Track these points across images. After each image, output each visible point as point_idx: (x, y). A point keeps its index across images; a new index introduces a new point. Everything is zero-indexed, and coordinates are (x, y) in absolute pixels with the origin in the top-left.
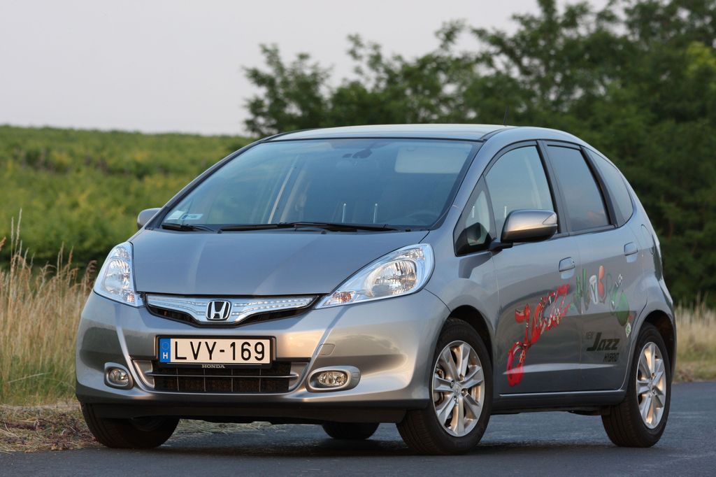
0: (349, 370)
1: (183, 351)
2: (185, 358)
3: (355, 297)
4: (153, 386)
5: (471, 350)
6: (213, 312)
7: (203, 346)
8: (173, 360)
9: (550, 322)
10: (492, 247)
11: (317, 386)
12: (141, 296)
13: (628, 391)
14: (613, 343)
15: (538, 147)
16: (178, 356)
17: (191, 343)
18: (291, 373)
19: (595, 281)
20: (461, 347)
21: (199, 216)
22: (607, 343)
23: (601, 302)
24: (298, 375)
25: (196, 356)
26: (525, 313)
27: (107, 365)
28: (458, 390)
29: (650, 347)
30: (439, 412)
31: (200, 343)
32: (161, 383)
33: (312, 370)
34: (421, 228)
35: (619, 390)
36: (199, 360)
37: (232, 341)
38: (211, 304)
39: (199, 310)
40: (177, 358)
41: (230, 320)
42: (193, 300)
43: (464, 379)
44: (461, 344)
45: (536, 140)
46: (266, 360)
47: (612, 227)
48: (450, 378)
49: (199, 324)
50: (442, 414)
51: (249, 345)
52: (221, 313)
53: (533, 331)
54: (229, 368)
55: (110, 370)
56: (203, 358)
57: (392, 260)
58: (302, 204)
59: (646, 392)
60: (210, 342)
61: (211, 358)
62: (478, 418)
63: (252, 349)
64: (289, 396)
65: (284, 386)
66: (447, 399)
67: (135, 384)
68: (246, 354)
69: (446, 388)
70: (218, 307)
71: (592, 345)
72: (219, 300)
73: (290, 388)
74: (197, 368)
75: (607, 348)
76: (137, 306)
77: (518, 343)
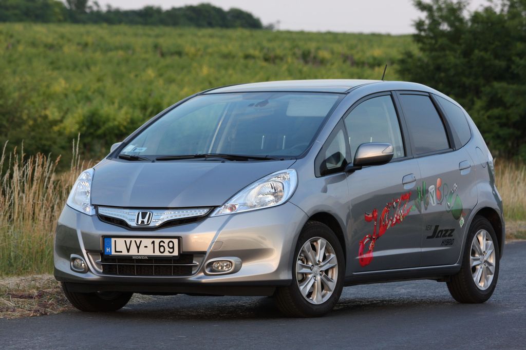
0: (234, 260)
1: (119, 247)
2: (121, 252)
3: (239, 207)
4: (102, 271)
5: (327, 243)
6: (140, 219)
7: (133, 244)
8: (113, 253)
9: (395, 220)
10: (347, 168)
11: (212, 271)
12: (95, 208)
13: (462, 265)
14: (449, 232)
15: (392, 96)
16: (117, 250)
17: (125, 241)
18: (194, 262)
19: (434, 189)
20: (319, 242)
21: (144, 149)
22: (444, 233)
23: (438, 204)
24: (198, 264)
25: (128, 250)
26: (373, 214)
27: (72, 256)
28: (316, 271)
29: (482, 233)
30: (301, 288)
31: (131, 241)
32: (107, 269)
33: (207, 260)
34: (291, 158)
35: (455, 265)
36: (131, 253)
37: (152, 240)
38: (139, 213)
39: (131, 218)
40: (116, 252)
41: (152, 225)
42: (127, 211)
43: (322, 264)
44: (319, 239)
45: (390, 91)
46: (176, 253)
47: (452, 150)
48: (310, 264)
49: (131, 228)
50: (304, 289)
51: (164, 243)
52: (146, 220)
53: (380, 227)
54: (151, 259)
55: (74, 259)
56: (133, 252)
57: (268, 181)
58: (233, 136)
59: (478, 265)
60: (138, 240)
61: (138, 252)
62: (333, 290)
63: (166, 245)
64: (192, 278)
65: (189, 271)
66: (308, 278)
67: (89, 270)
68: (162, 249)
69: (308, 271)
70: (144, 216)
71: (431, 234)
72: (145, 210)
73: (193, 272)
74: (129, 259)
75: (444, 236)
76: (90, 214)
77: (367, 236)
